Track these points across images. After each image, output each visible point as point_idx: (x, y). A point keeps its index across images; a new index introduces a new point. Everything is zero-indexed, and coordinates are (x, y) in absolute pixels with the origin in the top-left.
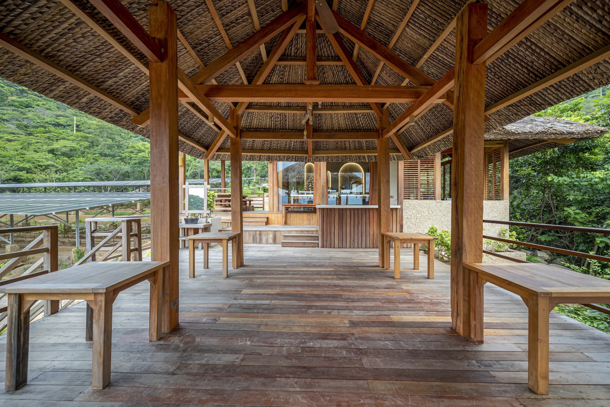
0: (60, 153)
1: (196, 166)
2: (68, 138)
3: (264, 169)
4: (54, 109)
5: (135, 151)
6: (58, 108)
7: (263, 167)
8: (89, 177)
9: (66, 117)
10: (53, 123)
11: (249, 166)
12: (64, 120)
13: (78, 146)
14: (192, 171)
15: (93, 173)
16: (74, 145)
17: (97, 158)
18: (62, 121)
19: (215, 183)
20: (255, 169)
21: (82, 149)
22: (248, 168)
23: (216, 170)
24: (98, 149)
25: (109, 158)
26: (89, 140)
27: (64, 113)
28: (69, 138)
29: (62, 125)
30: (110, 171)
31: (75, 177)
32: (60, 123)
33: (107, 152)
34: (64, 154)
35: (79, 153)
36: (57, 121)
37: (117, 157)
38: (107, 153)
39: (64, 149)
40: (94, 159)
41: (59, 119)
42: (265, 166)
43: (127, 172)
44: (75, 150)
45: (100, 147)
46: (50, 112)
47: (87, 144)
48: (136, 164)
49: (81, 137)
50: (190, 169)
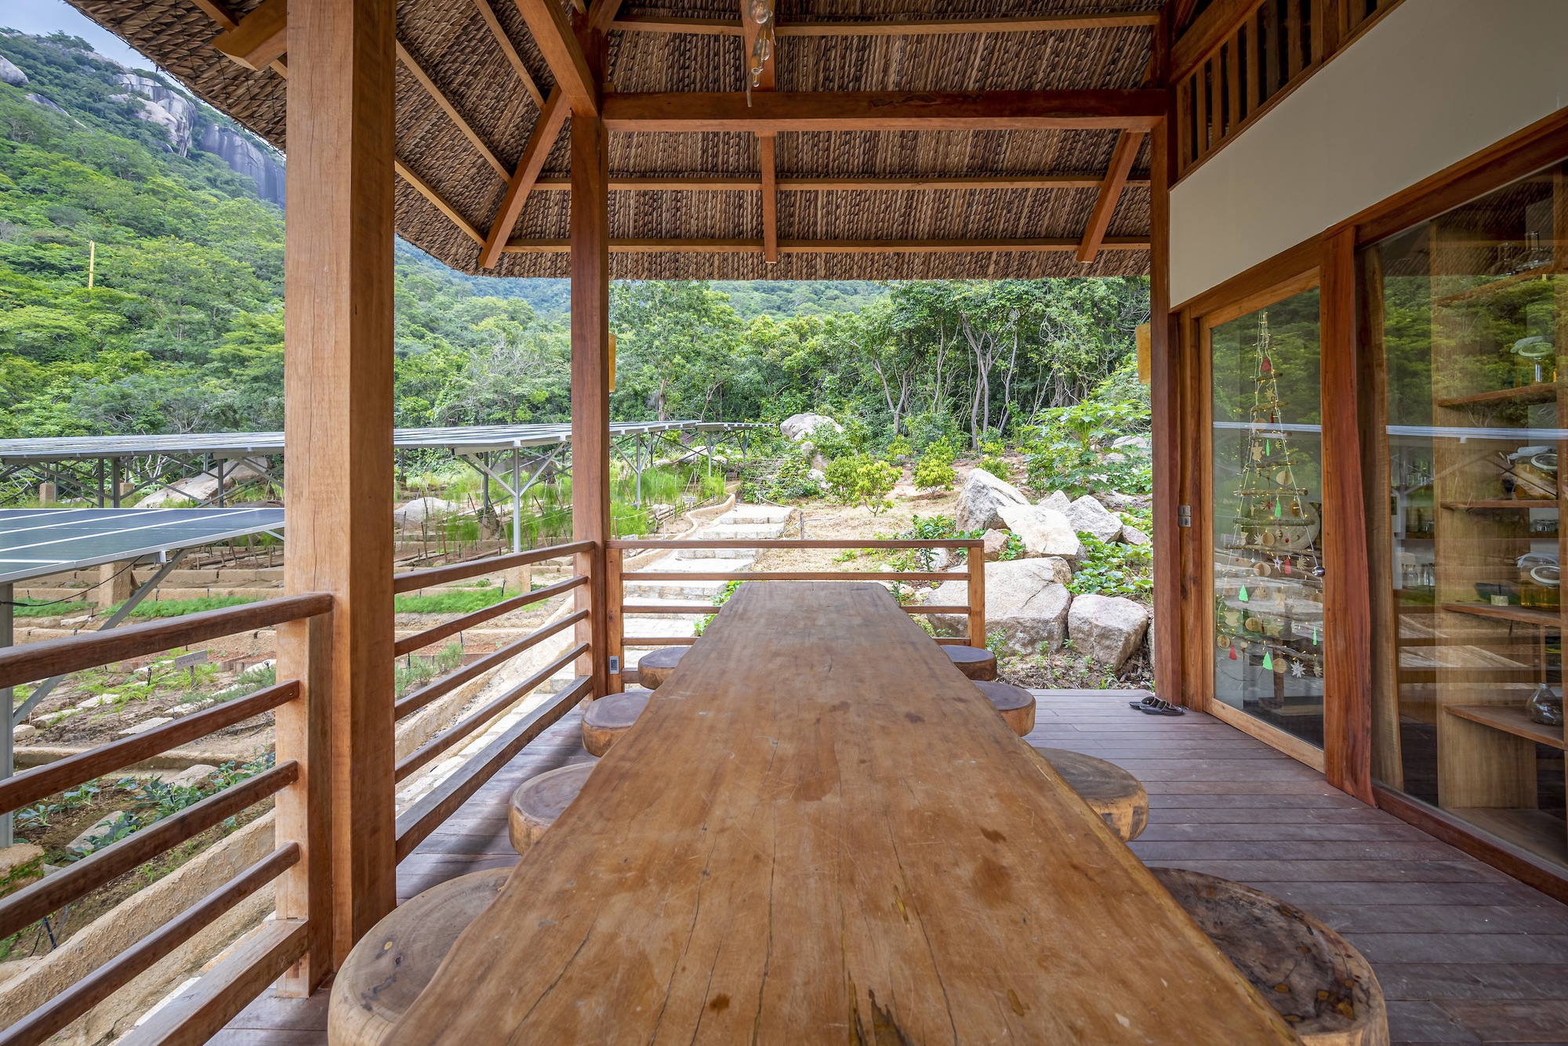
0: (12, 347)
1: (461, 387)
2: (53, 301)
3: (690, 398)
4: (37, 223)
5: (256, 339)
6: (52, 220)
7: (686, 390)
8: (83, 422)
9: (71, 245)
10: (24, 259)
11: (639, 388)
12: (63, 253)
13: (80, 327)
14: (448, 402)
15: (100, 409)
16: (69, 321)
17: (140, 364)
18: (56, 254)
19: (517, 442)
20: (663, 396)
21: (96, 335)
22: (636, 393)
23: (529, 401)
24: (149, 337)
25: (187, 365)
26: (127, 308)
27: (68, 232)
28: (57, 302)
29: (52, 267)
30: (160, 402)
31: (36, 424)
32: (47, 260)
33: (180, 344)
34: (26, 351)
35: (84, 347)
36: (39, 253)
37: (212, 360)
38: (180, 349)
39: (31, 334)
40: (125, 366)
41: (45, 250)
42: (694, 386)
43: (230, 407)
44: (71, 337)
45: (157, 329)
46: (25, 228)
47: (112, 319)
48: (256, 379)
49: (99, 297)
50: (441, 396)
